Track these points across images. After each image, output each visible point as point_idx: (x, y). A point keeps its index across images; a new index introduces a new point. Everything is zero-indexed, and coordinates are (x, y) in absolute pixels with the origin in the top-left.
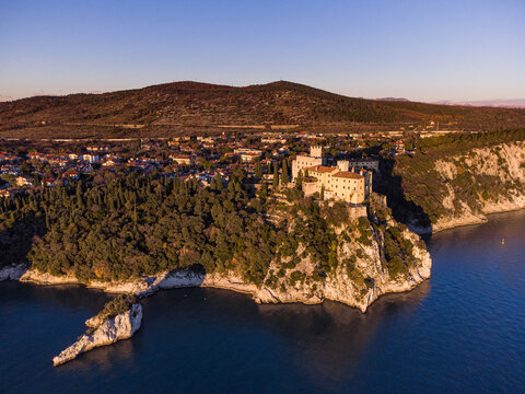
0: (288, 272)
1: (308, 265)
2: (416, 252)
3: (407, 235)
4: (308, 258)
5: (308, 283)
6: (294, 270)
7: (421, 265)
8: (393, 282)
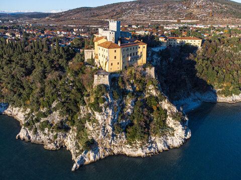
0: (43, 120)
1: (56, 117)
2: (170, 122)
3: (165, 105)
4: (58, 112)
5: (52, 132)
6: (47, 119)
7: (173, 135)
8: (128, 146)
